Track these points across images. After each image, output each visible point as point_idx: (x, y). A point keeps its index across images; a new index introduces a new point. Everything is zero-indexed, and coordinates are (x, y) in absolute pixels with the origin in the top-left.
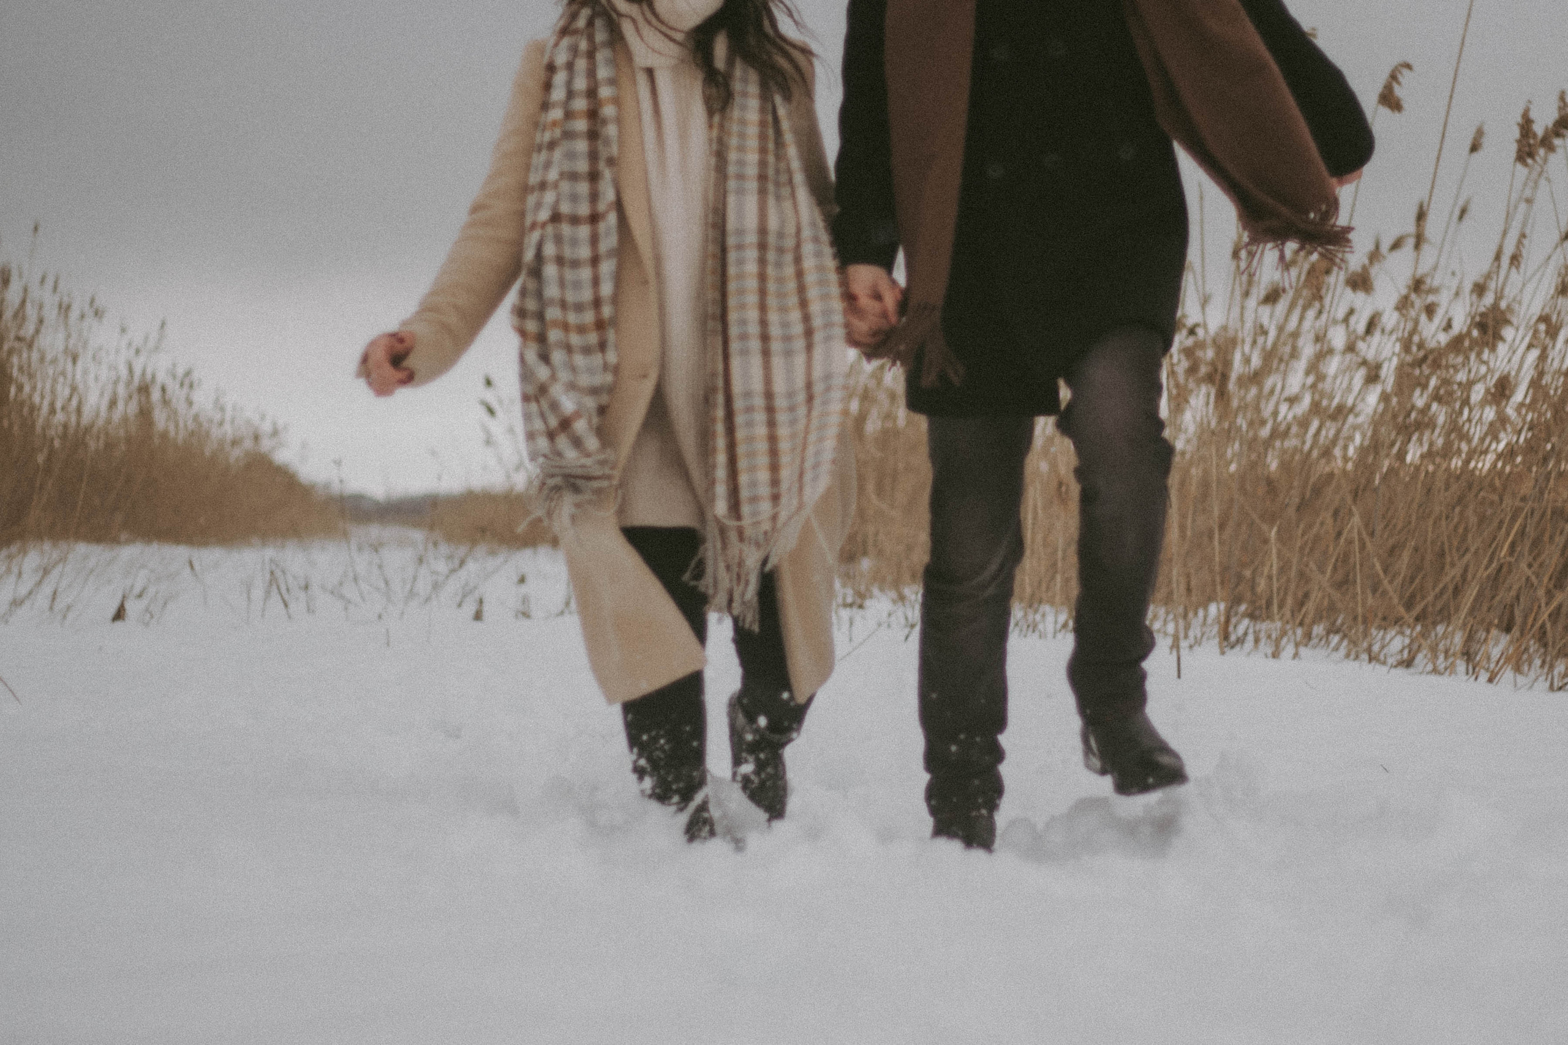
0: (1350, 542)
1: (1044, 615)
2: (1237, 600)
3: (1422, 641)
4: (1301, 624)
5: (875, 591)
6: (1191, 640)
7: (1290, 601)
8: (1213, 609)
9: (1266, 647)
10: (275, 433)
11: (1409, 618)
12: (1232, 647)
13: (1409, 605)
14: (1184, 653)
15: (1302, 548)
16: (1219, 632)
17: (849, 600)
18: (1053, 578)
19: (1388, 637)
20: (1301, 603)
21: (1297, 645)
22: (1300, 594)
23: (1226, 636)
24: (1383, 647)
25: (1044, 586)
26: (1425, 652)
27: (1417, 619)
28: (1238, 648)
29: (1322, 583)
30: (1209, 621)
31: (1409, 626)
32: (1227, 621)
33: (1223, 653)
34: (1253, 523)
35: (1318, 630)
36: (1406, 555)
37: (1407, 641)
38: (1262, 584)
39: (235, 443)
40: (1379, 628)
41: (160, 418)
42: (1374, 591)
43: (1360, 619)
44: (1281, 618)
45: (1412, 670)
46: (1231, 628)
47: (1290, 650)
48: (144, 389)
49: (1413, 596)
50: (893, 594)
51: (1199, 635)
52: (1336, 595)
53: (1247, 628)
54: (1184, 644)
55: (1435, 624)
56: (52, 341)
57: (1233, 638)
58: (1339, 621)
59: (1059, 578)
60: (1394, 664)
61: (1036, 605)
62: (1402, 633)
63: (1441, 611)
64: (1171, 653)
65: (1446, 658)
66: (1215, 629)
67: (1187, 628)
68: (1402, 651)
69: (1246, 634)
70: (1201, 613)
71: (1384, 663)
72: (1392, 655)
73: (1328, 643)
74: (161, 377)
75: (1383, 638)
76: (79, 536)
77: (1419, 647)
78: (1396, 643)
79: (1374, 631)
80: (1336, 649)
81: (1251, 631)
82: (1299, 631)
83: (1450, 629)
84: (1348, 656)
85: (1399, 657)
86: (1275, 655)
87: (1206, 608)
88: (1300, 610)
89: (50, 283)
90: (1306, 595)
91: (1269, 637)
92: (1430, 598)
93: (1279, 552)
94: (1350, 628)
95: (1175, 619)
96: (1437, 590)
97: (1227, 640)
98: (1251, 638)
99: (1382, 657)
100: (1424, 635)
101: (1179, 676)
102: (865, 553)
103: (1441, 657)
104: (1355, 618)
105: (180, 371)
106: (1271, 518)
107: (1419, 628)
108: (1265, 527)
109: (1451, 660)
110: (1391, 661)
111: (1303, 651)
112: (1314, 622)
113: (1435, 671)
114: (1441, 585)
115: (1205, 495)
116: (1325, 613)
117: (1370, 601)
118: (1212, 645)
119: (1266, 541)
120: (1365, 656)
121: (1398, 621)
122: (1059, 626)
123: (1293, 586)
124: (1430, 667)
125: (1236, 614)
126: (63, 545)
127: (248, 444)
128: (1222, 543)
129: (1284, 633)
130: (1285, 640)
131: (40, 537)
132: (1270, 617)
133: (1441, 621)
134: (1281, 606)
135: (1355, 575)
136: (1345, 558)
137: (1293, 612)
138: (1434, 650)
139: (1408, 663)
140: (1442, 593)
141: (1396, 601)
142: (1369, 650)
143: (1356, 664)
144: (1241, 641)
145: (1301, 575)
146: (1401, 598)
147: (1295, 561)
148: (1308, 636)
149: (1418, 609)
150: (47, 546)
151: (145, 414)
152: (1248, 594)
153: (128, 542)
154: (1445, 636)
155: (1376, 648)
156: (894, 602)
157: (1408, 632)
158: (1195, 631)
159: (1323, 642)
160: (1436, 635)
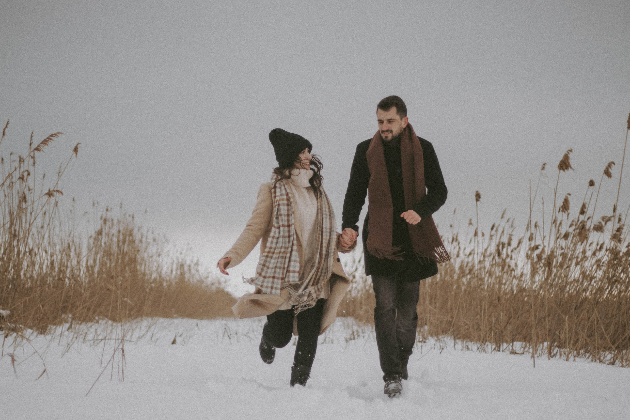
0: (592, 322)
1: (487, 346)
2: (554, 341)
3: (618, 356)
4: (576, 350)
5: (430, 338)
6: (538, 355)
7: (572, 342)
8: (546, 344)
9: (564, 357)
10: (225, 282)
11: (614, 348)
12: (552, 357)
13: (613, 343)
14: (536, 359)
15: (576, 323)
16: (548, 351)
17: (421, 340)
18: (491, 333)
19: (606, 354)
20: (576, 343)
21: (574, 357)
22: (576, 339)
23: (550, 353)
24: (604, 358)
25: (487, 336)
26: (619, 360)
27: (616, 348)
28: (554, 357)
29: (583, 335)
30: (544, 348)
31: (613, 351)
32: (551, 348)
33: (549, 359)
34: (559, 315)
35: (582, 351)
36: (612, 326)
37: (613, 356)
38: (562, 336)
39: (213, 284)
40: (603, 351)
41: (187, 275)
42: (601, 338)
43: (597, 348)
44: (569, 348)
45: (614, 366)
46: (552, 351)
47: (572, 358)
48: (182, 266)
49: (614, 341)
50: (436, 338)
51: (541, 353)
52: (588, 340)
53: (557, 351)
54: (536, 356)
55: (622, 350)
56: (152, 250)
57: (552, 354)
58: (589, 349)
59: (493, 333)
60: (608, 363)
61: (484, 342)
62: (611, 353)
63: (624, 346)
64: (531, 359)
65: (626, 362)
66: (546, 351)
67: (537, 350)
68: (611, 359)
69: (557, 353)
70: (541, 345)
71: (605, 363)
72: (607, 361)
73: (585, 356)
74: (188, 262)
75: (604, 355)
76: (161, 316)
77: (617, 357)
78: (609, 356)
79: (601, 353)
80: (588, 358)
81: (558, 352)
82: (575, 352)
83: (628, 351)
84: (592, 361)
85: (610, 361)
86: (567, 360)
87: (543, 344)
88: (575, 345)
89: (150, 232)
90: (578, 339)
91: (565, 353)
92: (621, 341)
93: (569, 324)
94: (593, 351)
95: (533, 348)
96: (623, 338)
97: (551, 355)
98: (558, 354)
99: (604, 361)
100: (619, 353)
101: (534, 367)
102: (426, 324)
103: (624, 361)
104: (595, 348)
105: (195, 261)
106: (565, 313)
107: (617, 351)
108: (564, 316)
109: (628, 362)
110: (607, 362)
111: (576, 358)
112: (580, 349)
113: (622, 366)
114: (624, 337)
115: (543, 304)
116: (585, 346)
117: (600, 341)
118: (545, 357)
119: (564, 321)
120: (598, 361)
121: (610, 349)
122: (493, 349)
123: (573, 337)
124: (621, 365)
125: (553, 346)
126: (155, 319)
127: (217, 285)
128: (549, 321)
129: (570, 353)
130: (570, 355)
131: (147, 315)
132: (565, 347)
133: (624, 349)
134: (569, 344)
135: (595, 333)
136: (591, 327)
137: (573, 345)
138: (622, 358)
139: (613, 363)
140: (625, 339)
141: (609, 342)
142: (599, 359)
143: (596, 363)
144: (555, 355)
145: (576, 333)
146: (611, 341)
147: (574, 327)
148: (578, 354)
149: (616, 345)
150: (150, 319)
151: (183, 274)
152: (558, 339)
153: (177, 318)
154: (626, 354)
155: (602, 358)
156: (436, 340)
157: (613, 353)
158: (539, 351)
159: (583, 356)
160: (623, 354)
